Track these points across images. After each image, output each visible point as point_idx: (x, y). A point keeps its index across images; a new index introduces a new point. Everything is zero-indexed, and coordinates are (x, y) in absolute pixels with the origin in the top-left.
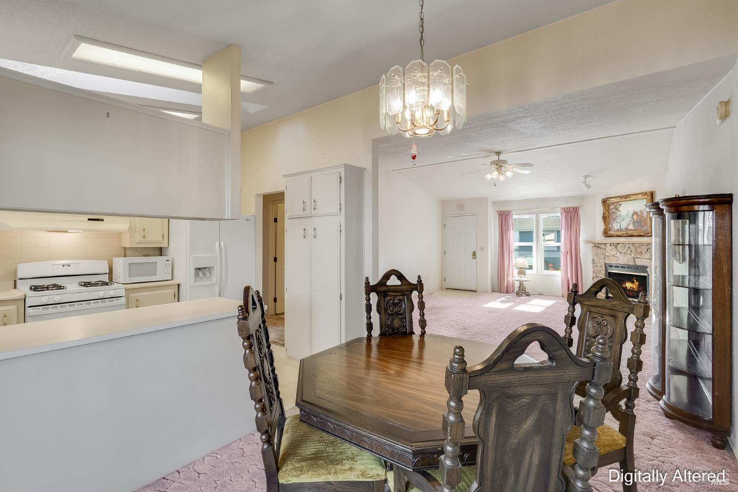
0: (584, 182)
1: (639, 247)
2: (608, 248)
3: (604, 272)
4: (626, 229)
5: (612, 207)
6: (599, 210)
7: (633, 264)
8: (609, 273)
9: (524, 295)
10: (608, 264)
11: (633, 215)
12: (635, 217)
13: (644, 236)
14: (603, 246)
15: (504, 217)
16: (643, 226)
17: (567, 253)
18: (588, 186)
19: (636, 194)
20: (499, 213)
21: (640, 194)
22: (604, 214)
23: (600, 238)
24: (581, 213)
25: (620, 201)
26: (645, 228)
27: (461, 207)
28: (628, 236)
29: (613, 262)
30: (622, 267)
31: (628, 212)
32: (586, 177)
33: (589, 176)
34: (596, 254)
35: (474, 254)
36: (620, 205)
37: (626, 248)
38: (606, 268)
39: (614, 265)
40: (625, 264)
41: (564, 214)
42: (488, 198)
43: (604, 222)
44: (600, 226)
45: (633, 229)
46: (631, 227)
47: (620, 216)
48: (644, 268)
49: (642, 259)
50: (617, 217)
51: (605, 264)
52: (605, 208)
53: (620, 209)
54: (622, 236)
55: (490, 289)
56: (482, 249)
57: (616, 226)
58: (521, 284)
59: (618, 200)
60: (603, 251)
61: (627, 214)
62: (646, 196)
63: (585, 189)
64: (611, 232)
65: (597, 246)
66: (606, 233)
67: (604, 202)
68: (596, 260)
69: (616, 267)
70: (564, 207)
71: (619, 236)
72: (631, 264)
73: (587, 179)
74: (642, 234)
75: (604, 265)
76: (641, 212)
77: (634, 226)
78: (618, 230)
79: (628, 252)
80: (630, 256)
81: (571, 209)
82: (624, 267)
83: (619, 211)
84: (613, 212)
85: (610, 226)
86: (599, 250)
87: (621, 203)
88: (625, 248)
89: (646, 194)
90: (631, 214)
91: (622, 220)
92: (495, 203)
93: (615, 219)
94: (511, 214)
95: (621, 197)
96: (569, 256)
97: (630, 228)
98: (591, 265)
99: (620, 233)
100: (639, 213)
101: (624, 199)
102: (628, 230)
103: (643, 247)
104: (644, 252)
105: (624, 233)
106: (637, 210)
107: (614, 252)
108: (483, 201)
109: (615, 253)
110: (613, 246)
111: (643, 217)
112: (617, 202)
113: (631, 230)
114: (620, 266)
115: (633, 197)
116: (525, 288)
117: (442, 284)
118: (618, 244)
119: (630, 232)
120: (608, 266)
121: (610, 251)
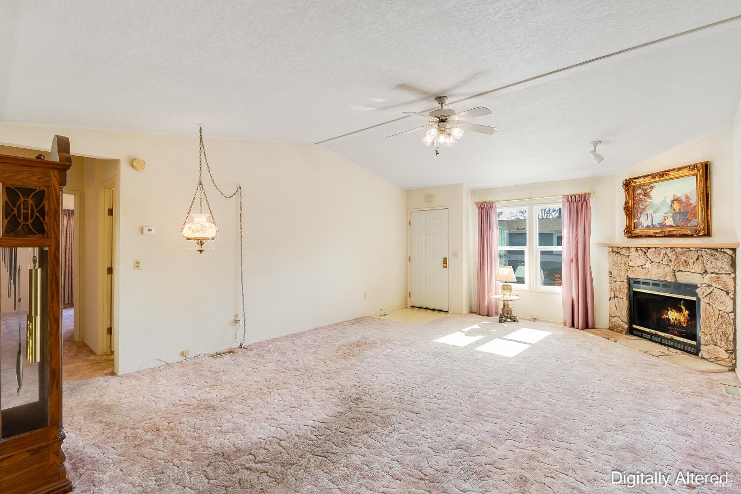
0: (594, 152)
1: (683, 253)
2: (633, 254)
3: (627, 290)
4: (662, 225)
5: (638, 192)
6: (621, 197)
7: (673, 280)
8: (635, 292)
9: (509, 320)
10: (632, 278)
11: (673, 202)
12: (676, 206)
13: (691, 236)
14: (624, 252)
15: (485, 210)
16: (689, 220)
17: (572, 261)
18: (600, 158)
19: (679, 169)
20: (479, 205)
21: (684, 168)
22: (627, 203)
23: (621, 239)
24: (592, 202)
25: (652, 183)
26: (693, 223)
27: (429, 198)
28: (665, 236)
29: (640, 275)
30: (654, 285)
31: (665, 198)
32: (596, 143)
33: (601, 142)
34: (615, 264)
35: (445, 261)
36: (652, 187)
37: (662, 255)
38: (629, 284)
39: (641, 281)
40: (659, 281)
41: (567, 204)
42: (463, 184)
43: (627, 215)
44: (621, 221)
45: (674, 225)
46: (670, 222)
47: (652, 204)
48: (691, 288)
49: (688, 273)
50: (646, 206)
51: (629, 279)
52: (628, 194)
53: (652, 194)
54: (655, 237)
55: (465, 309)
56: (455, 254)
57: (644, 221)
58: (505, 305)
59: (648, 180)
60: (625, 259)
61: (663, 203)
62: (695, 172)
63: (595, 162)
64: (638, 231)
65: (616, 251)
66: (630, 232)
67: (627, 184)
68: (615, 273)
69: (644, 283)
70: (567, 194)
71: (650, 236)
72: (669, 281)
73: (599, 147)
74: (689, 232)
75: (626, 281)
76: (687, 197)
77: (674, 221)
78: (648, 227)
79: (665, 261)
80: (668, 268)
81: (577, 197)
82: (658, 285)
83: (650, 198)
84: (640, 200)
85: (636, 221)
86: (619, 257)
87: (653, 185)
88: (660, 254)
89: (695, 166)
90: (669, 201)
91: (655, 212)
92: (474, 192)
93: (644, 210)
94: (494, 206)
95: (653, 176)
96: (574, 265)
97: (668, 224)
98: (607, 279)
99: (651, 232)
100: (684, 199)
101: (657, 179)
102: (665, 226)
103: (690, 254)
104: (691, 261)
105: (658, 231)
106: (681, 194)
107: (641, 261)
108: (455, 189)
109: (644, 263)
110: (640, 252)
111: (690, 204)
112: (647, 185)
113: (670, 226)
114: (651, 282)
115: (673, 174)
116: (511, 311)
117: (406, 301)
118: (649, 248)
119: (667, 230)
120: (632, 281)
121: (636, 259)
